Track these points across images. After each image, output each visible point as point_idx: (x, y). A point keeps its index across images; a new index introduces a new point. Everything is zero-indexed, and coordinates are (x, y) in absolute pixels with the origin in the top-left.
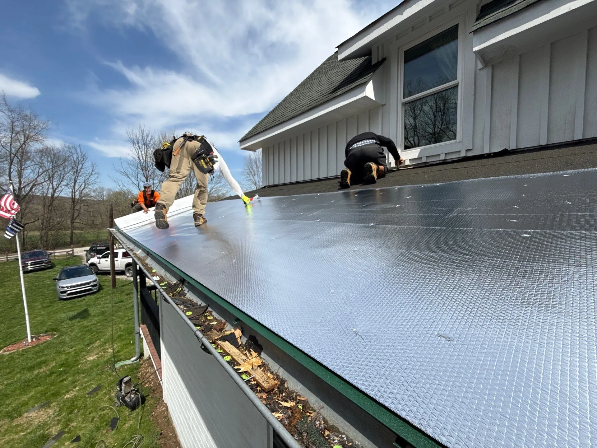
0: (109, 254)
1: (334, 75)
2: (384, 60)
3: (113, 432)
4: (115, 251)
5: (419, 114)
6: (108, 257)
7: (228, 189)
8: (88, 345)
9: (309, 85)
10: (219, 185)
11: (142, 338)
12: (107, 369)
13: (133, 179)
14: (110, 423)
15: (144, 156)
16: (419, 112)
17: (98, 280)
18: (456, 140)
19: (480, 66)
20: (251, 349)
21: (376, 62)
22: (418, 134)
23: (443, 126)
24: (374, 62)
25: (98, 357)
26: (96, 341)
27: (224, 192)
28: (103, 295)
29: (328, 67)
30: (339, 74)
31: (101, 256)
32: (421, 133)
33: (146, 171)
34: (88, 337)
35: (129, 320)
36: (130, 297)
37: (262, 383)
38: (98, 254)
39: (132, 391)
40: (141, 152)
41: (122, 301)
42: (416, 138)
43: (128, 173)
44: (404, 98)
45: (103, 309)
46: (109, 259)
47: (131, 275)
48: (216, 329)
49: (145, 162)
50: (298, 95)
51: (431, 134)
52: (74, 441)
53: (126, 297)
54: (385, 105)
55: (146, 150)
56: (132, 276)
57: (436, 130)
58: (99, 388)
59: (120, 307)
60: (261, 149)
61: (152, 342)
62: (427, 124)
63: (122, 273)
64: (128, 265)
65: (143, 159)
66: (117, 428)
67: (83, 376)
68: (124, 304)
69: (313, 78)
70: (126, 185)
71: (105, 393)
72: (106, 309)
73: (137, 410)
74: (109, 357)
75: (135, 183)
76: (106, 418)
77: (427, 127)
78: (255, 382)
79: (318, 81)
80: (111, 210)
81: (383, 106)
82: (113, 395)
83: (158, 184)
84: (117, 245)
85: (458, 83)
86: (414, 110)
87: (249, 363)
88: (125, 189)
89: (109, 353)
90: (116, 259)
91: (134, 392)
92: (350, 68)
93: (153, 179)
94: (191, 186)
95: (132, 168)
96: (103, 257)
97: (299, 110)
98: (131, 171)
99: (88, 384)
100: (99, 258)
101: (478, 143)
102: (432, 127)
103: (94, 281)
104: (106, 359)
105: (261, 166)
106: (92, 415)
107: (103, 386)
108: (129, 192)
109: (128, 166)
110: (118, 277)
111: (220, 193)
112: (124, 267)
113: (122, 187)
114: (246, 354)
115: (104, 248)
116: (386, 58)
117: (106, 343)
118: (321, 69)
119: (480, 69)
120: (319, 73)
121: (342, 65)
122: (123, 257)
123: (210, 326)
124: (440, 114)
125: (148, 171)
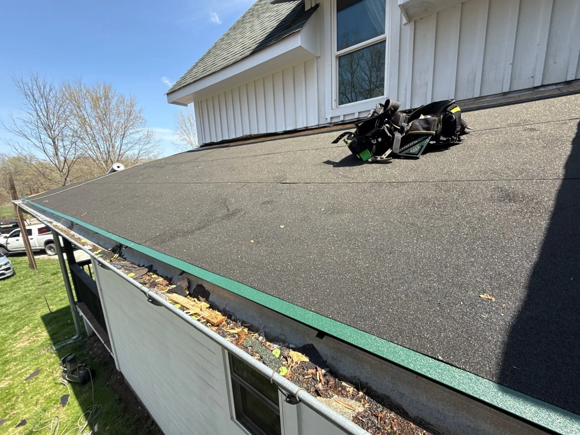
0: (19, 231)
1: (268, 19)
2: (317, 6)
3: (65, 408)
4: (27, 228)
5: (356, 69)
6: (18, 235)
7: (160, 150)
8: (14, 332)
9: (240, 30)
10: (148, 146)
11: (82, 316)
12: (44, 352)
13: (34, 140)
14: (60, 401)
15: (43, 110)
16: (356, 66)
17: (10, 262)
18: (383, 97)
19: (405, 21)
20: (199, 296)
21: (310, 8)
22: (356, 90)
23: (378, 83)
24: (307, 8)
25: (29, 343)
26: (23, 327)
27: (156, 154)
28: (22, 278)
29: (260, 9)
30: (272, 18)
31: (8, 235)
32: (358, 89)
33: (51, 131)
34: (12, 324)
35: (61, 300)
36: (58, 277)
37: (211, 320)
38: (3, 233)
39: (79, 367)
40: (39, 106)
41: (48, 282)
42: (353, 94)
43: (26, 133)
44: (338, 51)
45: (25, 293)
46: (21, 238)
47: (54, 253)
48: (162, 285)
49: (47, 119)
50: (229, 41)
51: (368, 91)
52: (19, 425)
53: (53, 277)
54: (319, 57)
55: (45, 103)
56: (56, 254)
57: (372, 86)
58: (37, 372)
59: (47, 289)
60: (192, 104)
61: (94, 318)
62: (364, 80)
63: (42, 252)
64: (48, 242)
65: (43, 115)
66: (69, 404)
67: (15, 363)
68: (51, 284)
69: (245, 21)
70: (26, 148)
71: (46, 375)
72: (29, 292)
73: (89, 384)
74: (44, 340)
75: (39, 146)
76: (53, 398)
77: (364, 82)
78: (205, 320)
79: (250, 25)
80: (11, 180)
81: (318, 58)
82: (57, 375)
83: (70, 146)
84: (27, 220)
85: (386, 38)
86: (351, 64)
87: (197, 307)
88: (25, 153)
89: (43, 336)
90: (30, 237)
91: (82, 368)
92: (283, 12)
93: (63, 140)
94: (113, 147)
95: (30, 126)
96: (12, 236)
97: (232, 58)
98: (29, 131)
99: (23, 370)
100: (6, 237)
101: (402, 98)
102: (368, 83)
103: (6, 264)
104: (40, 343)
105: (195, 124)
106: (35, 398)
107: (42, 369)
108: (32, 157)
109: (24, 124)
110: (36, 257)
111: (151, 155)
112: (43, 245)
113: (20, 151)
114: (195, 301)
115: (11, 225)
116: (319, 3)
117: (36, 327)
118: (253, 11)
119: (405, 24)
120: (251, 15)
121: (276, 9)
122: (39, 234)
123: (155, 283)
124: (375, 69)
125: (54, 131)
